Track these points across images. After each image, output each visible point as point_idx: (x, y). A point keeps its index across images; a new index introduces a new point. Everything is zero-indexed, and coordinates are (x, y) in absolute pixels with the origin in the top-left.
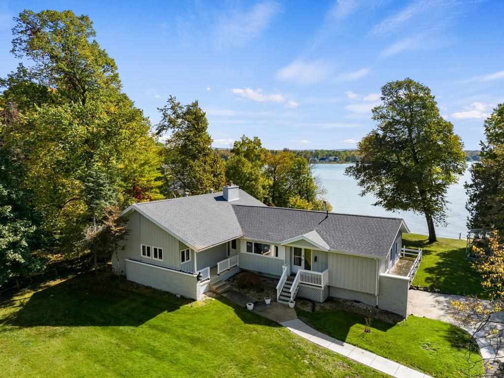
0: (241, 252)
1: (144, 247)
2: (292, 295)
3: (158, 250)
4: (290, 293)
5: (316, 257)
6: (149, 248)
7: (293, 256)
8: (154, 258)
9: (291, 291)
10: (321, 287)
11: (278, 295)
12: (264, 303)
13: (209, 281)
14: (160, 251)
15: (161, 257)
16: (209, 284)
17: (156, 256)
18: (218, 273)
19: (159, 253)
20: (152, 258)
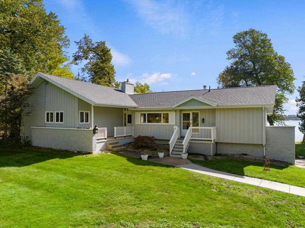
0: (136, 123)
1: (48, 114)
2: (185, 147)
3: (60, 114)
4: (183, 145)
5: (203, 119)
6: (52, 114)
7: (182, 121)
8: (56, 122)
9: (183, 143)
10: (211, 141)
11: (171, 150)
12: (158, 157)
13: (106, 140)
14: (62, 114)
15: (62, 121)
16: (106, 143)
17: (57, 121)
18: (115, 136)
19: (60, 117)
20: (54, 122)
